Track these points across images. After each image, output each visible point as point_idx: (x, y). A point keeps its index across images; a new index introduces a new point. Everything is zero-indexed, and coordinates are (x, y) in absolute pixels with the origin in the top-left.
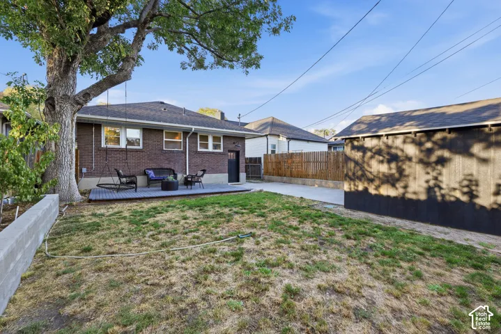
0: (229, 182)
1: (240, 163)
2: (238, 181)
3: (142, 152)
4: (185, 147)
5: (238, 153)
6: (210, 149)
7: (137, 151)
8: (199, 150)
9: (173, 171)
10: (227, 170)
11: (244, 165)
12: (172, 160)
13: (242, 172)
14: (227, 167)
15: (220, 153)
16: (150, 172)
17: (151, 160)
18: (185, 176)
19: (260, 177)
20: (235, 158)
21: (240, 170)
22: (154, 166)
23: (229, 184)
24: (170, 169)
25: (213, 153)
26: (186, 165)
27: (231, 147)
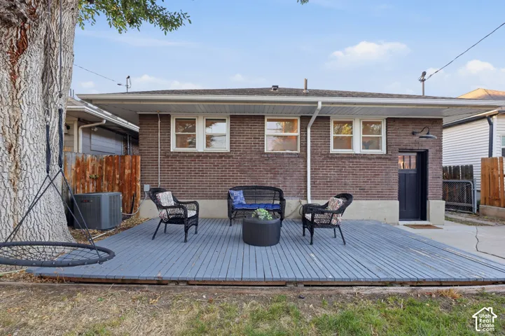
0: (402, 217)
1: (430, 177)
2: (424, 217)
3: (229, 157)
4: (304, 146)
5: (422, 157)
6: (357, 148)
7: (221, 157)
8: (332, 151)
9: (281, 192)
10: (396, 194)
11: (441, 181)
12: (281, 171)
13: (436, 198)
14: (396, 187)
15: (379, 157)
16: (236, 193)
17: (242, 172)
18: (304, 202)
19: (471, 209)
20: (413, 167)
21: (430, 194)
22: (249, 182)
23: (402, 223)
24: (275, 189)
25: (364, 156)
26: (306, 181)
27: (407, 140)
